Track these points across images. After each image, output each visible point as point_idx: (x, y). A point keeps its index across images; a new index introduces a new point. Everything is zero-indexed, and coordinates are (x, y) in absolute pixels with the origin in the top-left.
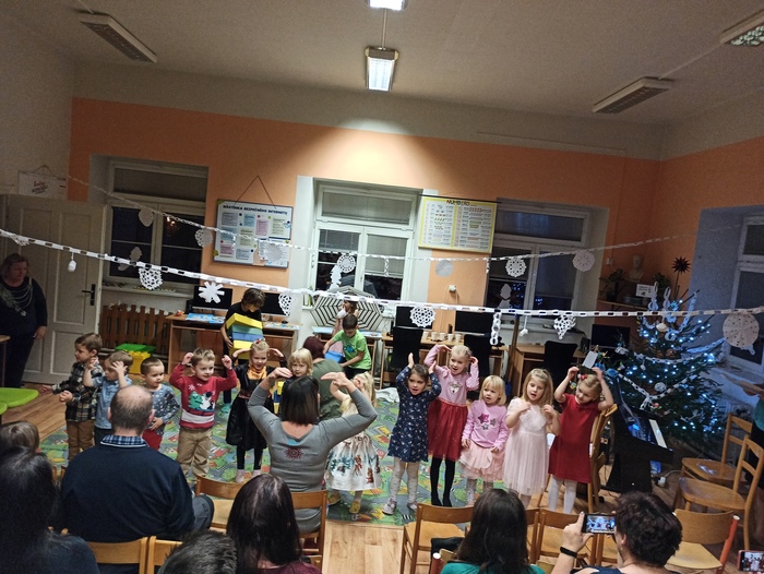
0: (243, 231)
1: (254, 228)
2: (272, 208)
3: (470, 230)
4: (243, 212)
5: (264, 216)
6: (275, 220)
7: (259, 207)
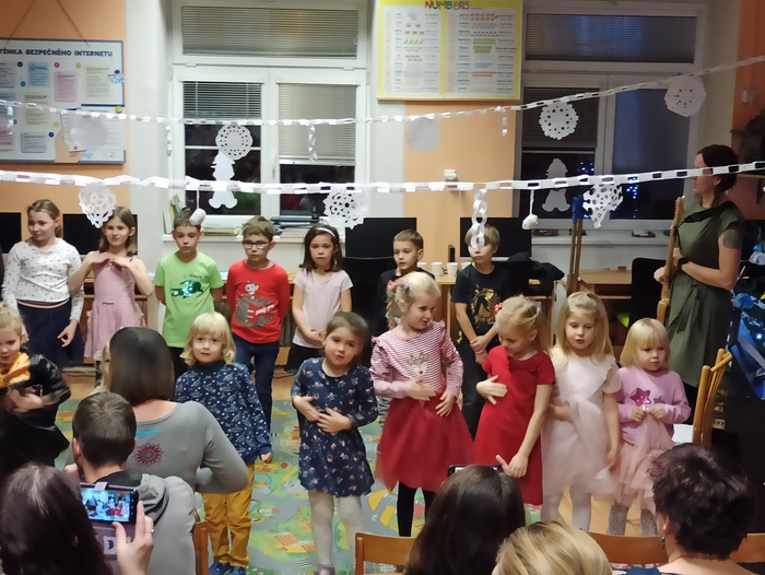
0: (29, 98)
1: (49, 90)
2: (81, 46)
3: (474, 59)
4: (25, 59)
5: (68, 64)
6: (90, 69)
7: (54, 46)
